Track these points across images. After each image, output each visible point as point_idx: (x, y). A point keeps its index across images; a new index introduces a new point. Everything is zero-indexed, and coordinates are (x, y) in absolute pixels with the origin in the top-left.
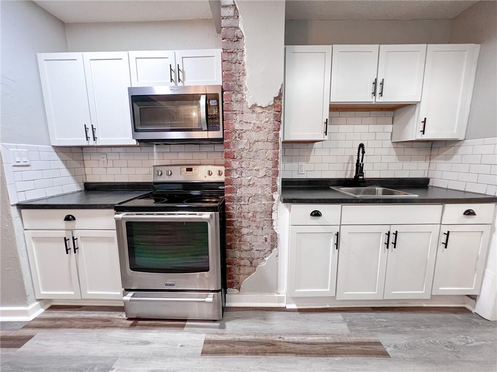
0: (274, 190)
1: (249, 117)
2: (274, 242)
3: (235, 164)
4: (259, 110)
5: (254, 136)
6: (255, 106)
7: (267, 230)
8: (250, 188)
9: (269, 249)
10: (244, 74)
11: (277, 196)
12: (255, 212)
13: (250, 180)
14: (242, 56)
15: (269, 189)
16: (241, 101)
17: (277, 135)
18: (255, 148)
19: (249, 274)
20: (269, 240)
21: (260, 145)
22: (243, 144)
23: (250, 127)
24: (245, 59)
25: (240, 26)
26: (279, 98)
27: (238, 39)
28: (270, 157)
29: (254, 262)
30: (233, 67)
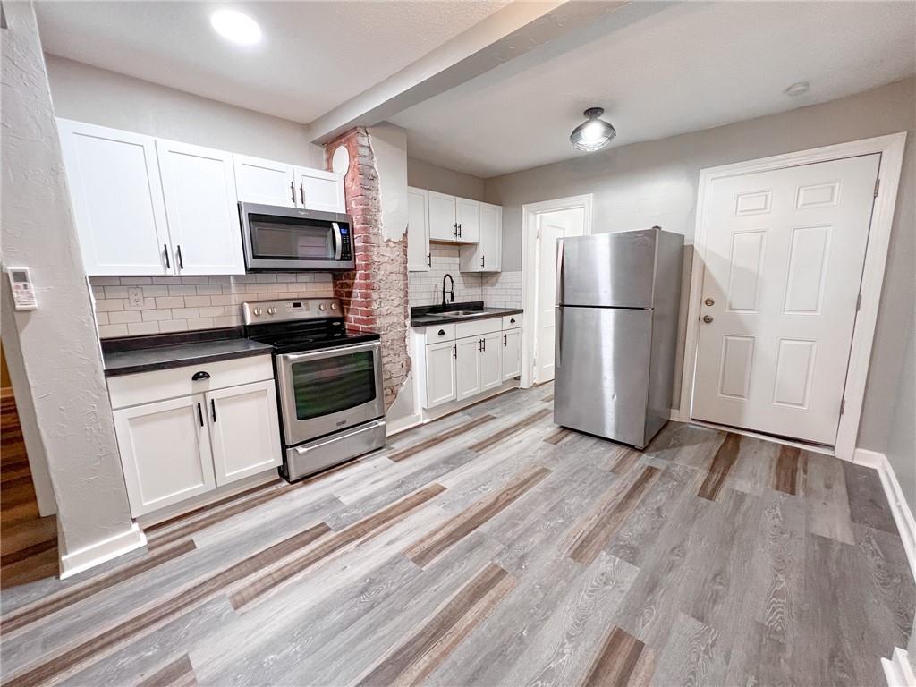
0: (406, 317)
1: (384, 250)
2: (408, 366)
3: (375, 295)
4: (391, 244)
5: (389, 268)
6: (389, 240)
7: (403, 356)
8: (388, 317)
9: (405, 374)
10: (379, 211)
11: (408, 322)
12: (393, 340)
13: (387, 310)
14: (377, 194)
15: (402, 317)
16: (377, 235)
17: (406, 268)
18: (390, 278)
19: (391, 403)
20: (404, 365)
21: (394, 276)
22: (380, 275)
23: (386, 259)
24: (380, 197)
25: (375, 166)
26: (405, 235)
27: (374, 178)
28: (402, 287)
29: (395, 389)
30: (370, 202)
